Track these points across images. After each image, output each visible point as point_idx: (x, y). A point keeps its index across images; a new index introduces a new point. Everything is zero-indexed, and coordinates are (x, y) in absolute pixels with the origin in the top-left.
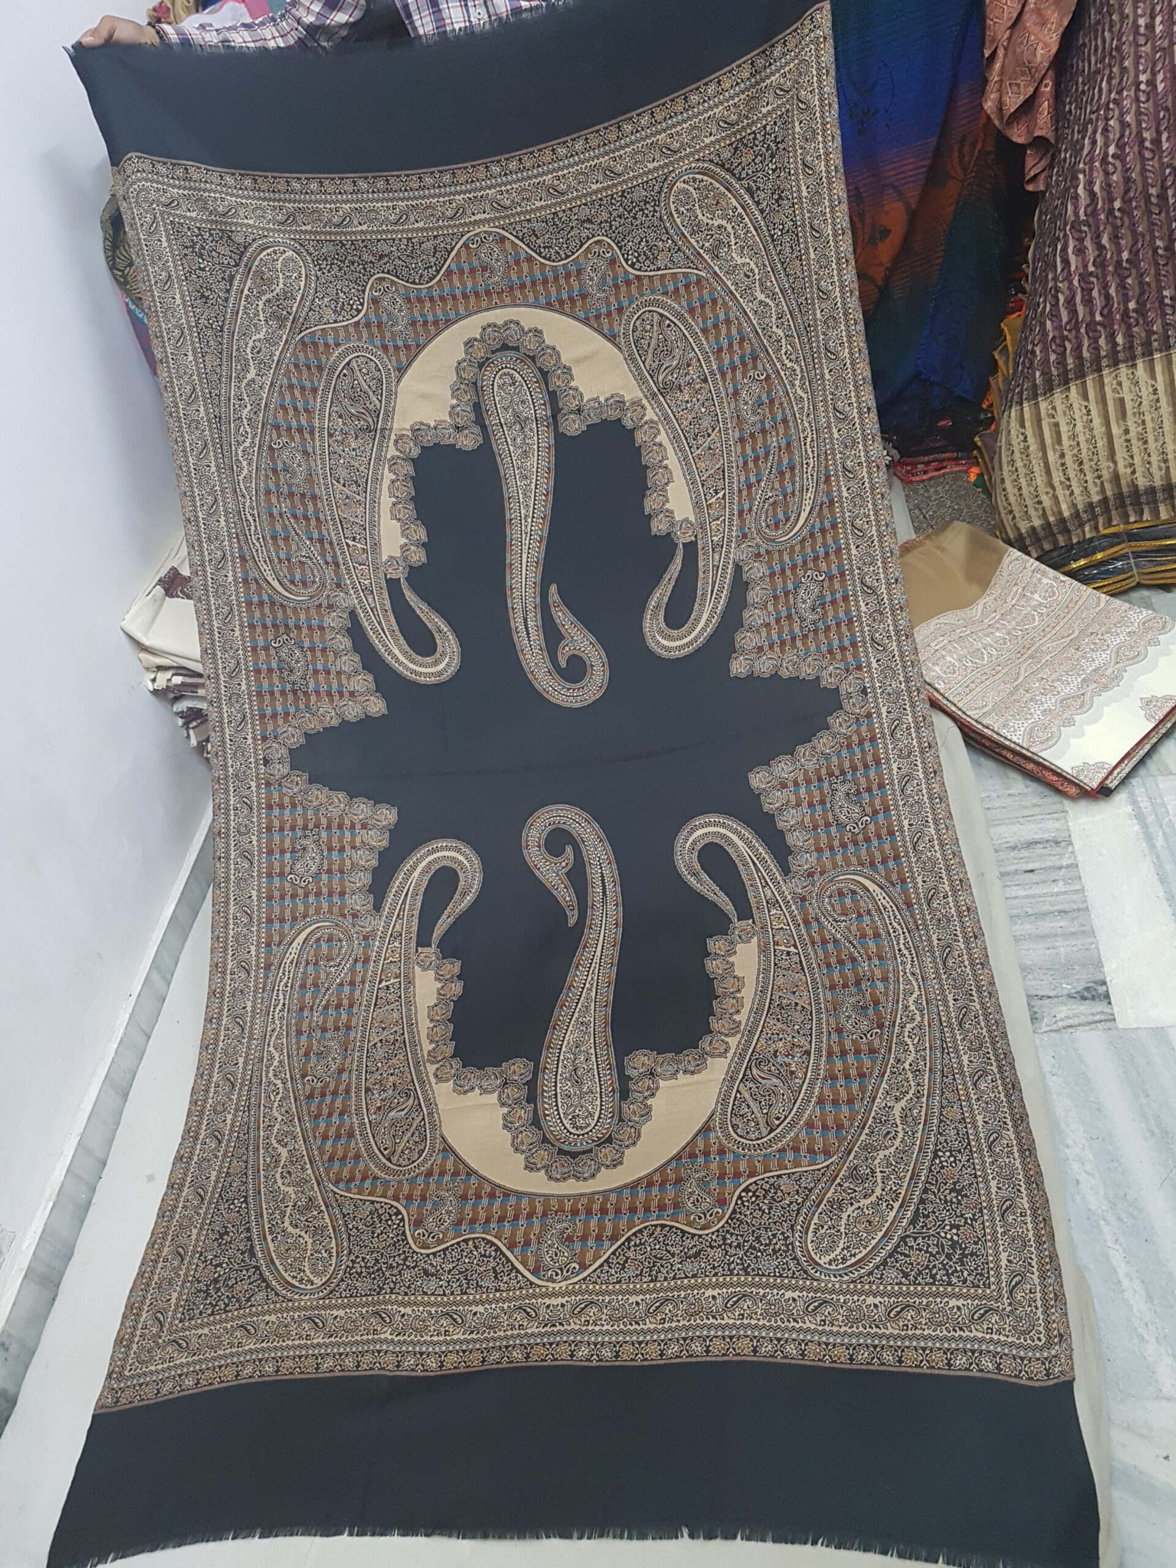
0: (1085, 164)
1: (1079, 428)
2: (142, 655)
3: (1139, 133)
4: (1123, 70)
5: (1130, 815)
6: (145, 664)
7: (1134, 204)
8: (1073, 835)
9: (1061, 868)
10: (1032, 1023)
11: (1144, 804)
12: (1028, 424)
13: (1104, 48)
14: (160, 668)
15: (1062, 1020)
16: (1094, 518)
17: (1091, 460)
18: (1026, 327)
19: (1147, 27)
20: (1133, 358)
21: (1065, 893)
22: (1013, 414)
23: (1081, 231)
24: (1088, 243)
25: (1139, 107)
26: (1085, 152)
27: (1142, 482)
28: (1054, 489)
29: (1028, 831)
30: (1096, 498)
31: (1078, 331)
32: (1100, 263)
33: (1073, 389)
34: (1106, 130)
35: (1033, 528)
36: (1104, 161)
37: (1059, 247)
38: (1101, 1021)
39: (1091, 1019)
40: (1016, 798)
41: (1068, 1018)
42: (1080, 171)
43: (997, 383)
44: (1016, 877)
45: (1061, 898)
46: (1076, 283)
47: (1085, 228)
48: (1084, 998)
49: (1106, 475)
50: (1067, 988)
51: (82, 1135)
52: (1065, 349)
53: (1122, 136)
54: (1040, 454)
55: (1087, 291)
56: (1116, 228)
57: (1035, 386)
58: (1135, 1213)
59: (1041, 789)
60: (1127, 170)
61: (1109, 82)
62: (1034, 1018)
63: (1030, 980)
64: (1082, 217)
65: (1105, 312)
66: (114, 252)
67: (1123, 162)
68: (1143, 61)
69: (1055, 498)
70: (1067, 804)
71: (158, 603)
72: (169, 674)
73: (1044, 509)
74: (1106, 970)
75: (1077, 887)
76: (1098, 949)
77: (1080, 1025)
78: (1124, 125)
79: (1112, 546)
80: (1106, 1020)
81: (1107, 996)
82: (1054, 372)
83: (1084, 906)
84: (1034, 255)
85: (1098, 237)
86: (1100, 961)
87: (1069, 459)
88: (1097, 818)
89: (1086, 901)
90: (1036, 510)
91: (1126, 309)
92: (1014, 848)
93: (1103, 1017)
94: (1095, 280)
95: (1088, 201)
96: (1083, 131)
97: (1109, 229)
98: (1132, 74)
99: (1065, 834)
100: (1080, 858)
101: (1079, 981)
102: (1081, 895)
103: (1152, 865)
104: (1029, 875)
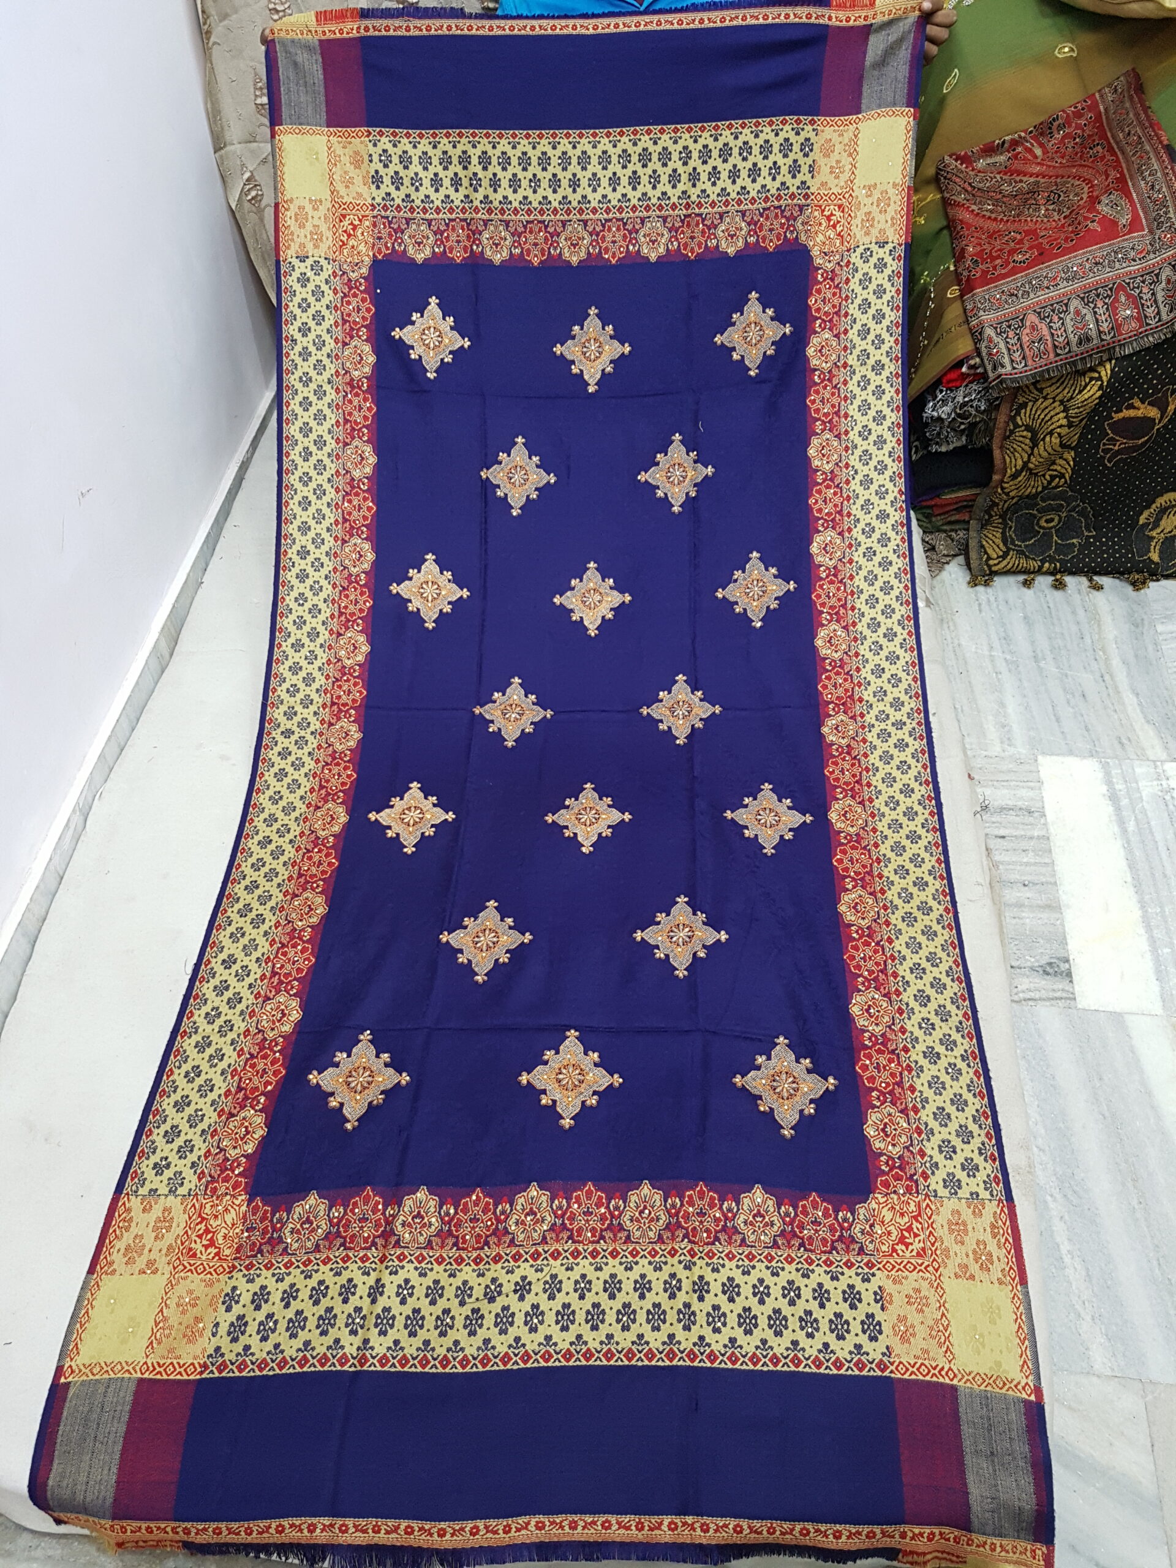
8: (1047, 807)
9: (1031, 838)
11: (1120, 787)
15: (1023, 992)
21: (1035, 864)
29: (1002, 796)
38: (1061, 999)
39: (1051, 995)
40: (991, 760)
41: (1030, 990)
45: (1028, 868)
48: (1048, 974)
50: (1031, 961)
58: (1081, 1192)
74: (1070, 947)
75: (1047, 861)
76: (1063, 925)
77: (1040, 999)
80: (1067, 998)
81: (1069, 974)
83: (1052, 880)
86: (1065, 938)
89: (1054, 875)
93: (1064, 995)
99: (1039, 805)
100: (1052, 830)
101: (1043, 954)
102: (1050, 869)
103: (1122, 851)
104: (999, 840)
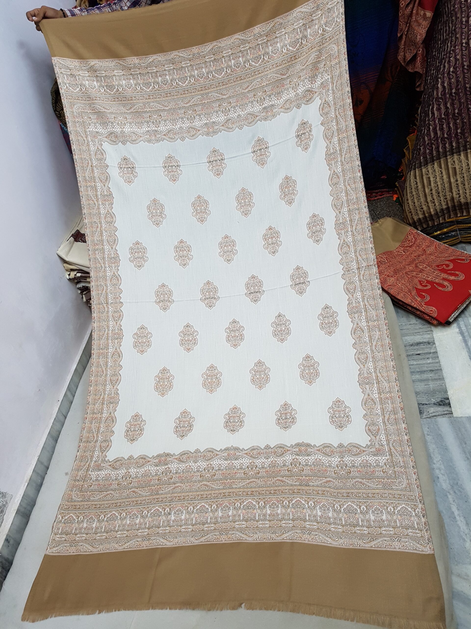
0: (441, 75)
1: (438, 179)
2: (65, 265)
3: (462, 63)
4: (456, 38)
5: (458, 332)
6: (66, 268)
7: (460, 91)
8: (435, 340)
9: (430, 353)
10: (420, 415)
11: (464, 328)
12: (418, 178)
13: (449, 30)
14: (72, 270)
15: (431, 413)
16: (444, 215)
17: (443, 192)
18: (417, 139)
19: (466, 22)
20: (460, 152)
21: (433, 363)
22: (412, 173)
23: (439, 101)
24: (442, 106)
25: (463, 53)
26: (441, 71)
27: (463, 201)
28: (428, 203)
29: (418, 338)
30: (444, 207)
31: (438, 141)
32: (447, 114)
33: (436, 164)
34: (449, 62)
35: (419, 219)
36: (449, 74)
37: (430, 108)
38: (447, 414)
39: (443, 413)
40: (412, 326)
41: (434, 412)
42: (439, 78)
43: (405, 161)
44: (413, 356)
45: (430, 365)
46: (437, 122)
47: (441, 100)
48: (440, 405)
49: (449, 198)
50: (433, 401)
51: (39, 456)
52: (433, 148)
53: (456, 64)
54: (422, 190)
55: (441, 125)
56: (453, 100)
57: (421, 163)
58: (461, 490)
59: (422, 322)
60: (457, 78)
61: (451, 43)
62: (421, 413)
63: (418, 397)
64: (440, 96)
65: (448, 134)
66: (56, 105)
67: (456, 75)
68: (464, 34)
69: (428, 206)
70: (433, 328)
71: (71, 244)
72: (75, 273)
73: (424, 211)
74: (449, 393)
75: (437, 361)
76: (446, 386)
77: (438, 415)
78: (456, 60)
79: (450, 226)
80: (449, 414)
81: (449, 404)
82: (428, 157)
83: (439, 368)
84: (421, 111)
85: (446, 104)
86: (446, 390)
87: (434, 192)
88: (445, 333)
89: (440, 366)
90: (421, 211)
91: (457, 132)
92: (412, 345)
93: (448, 412)
94: (444, 121)
95: (442, 90)
96: (441, 62)
97: (450, 101)
98: (460, 40)
99: (432, 340)
100: (438, 349)
101: (438, 398)
102: (438, 364)
103: (467, 352)
104: (418, 356)
